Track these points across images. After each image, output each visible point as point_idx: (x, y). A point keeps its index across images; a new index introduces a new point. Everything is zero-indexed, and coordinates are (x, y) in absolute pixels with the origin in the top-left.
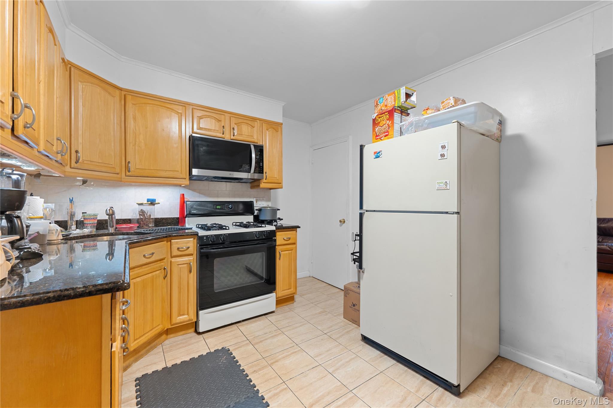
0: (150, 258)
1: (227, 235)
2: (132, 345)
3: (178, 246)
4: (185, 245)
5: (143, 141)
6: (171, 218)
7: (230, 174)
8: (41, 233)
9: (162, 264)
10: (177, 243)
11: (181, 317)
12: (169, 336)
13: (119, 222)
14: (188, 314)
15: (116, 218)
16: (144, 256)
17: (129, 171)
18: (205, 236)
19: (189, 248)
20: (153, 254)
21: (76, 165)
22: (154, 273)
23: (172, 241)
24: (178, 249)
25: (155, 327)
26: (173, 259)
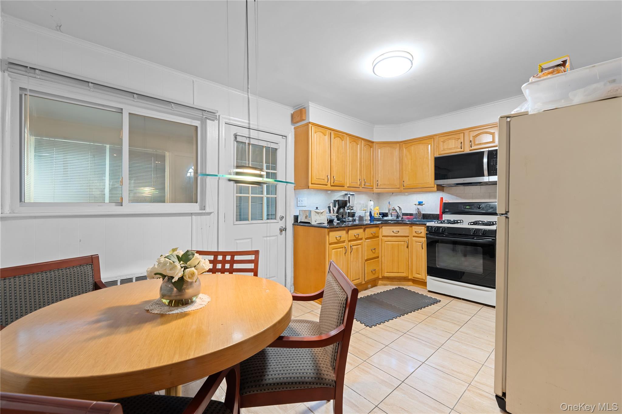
0: (396, 233)
1: (446, 228)
2: (385, 274)
3: (416, 230)
4: (419, 230)
5: (410, 168)
6: (436, 214)
7: (464, 180)
8: (361, 216)
9: (406, 239)
10: (415, 228)
11: (418, 275)
12: (415, 285)
13: (404, 214)
14: (421, 275)
15: (403, 212)
16: (393, 232)
17: (404, 186)
18: (430, 226)
19: (421, 233)
20: (399, 231)
21: (377, 187)
22: (400, 243)
23: (413, 227)
24: (416, 232)
25: (401, 273)
26: (414, 238)
